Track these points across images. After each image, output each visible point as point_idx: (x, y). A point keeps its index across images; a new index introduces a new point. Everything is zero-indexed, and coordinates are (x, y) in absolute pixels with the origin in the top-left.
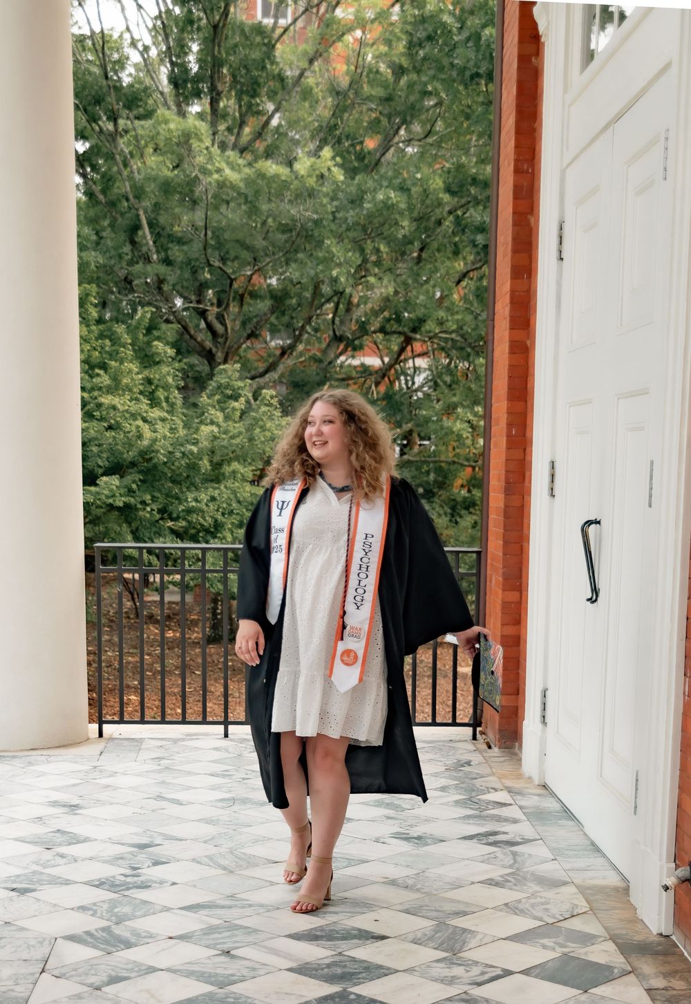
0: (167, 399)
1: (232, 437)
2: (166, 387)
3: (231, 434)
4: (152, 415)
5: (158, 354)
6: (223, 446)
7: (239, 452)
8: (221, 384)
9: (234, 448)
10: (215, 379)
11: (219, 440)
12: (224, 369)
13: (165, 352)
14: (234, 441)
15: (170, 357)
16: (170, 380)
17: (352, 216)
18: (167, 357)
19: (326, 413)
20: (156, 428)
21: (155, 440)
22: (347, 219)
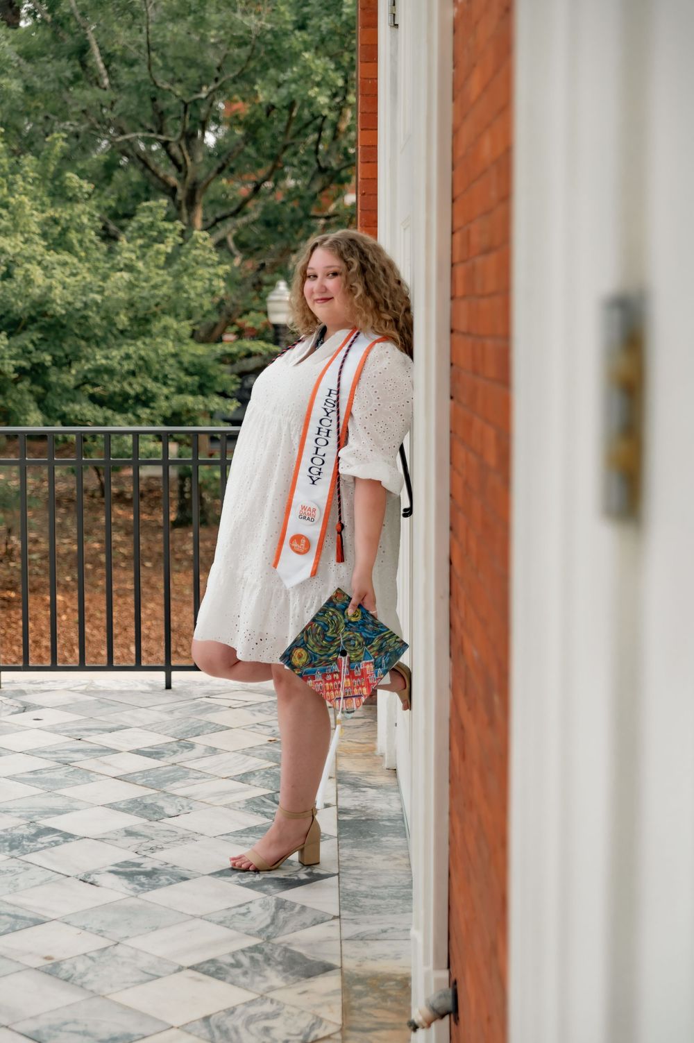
0: (81, 242)
1: (155, 287)
2: (80, 229)
3: (152, 283)
4: (48, 258)
5: (73, 189)
6: (142, 298)
7: (164, 305)
8: (143, 224)
9: (158, 300)
10: (136, 218)
11: (138, 290)
12: (148, 207)
13: (81, 187)
14: (156, 292)
15: (87, 193)
16: (85, 220)
17: (327, 23)
18: (83, 193)
19: (329, 264)
20: (52, 274)
21: (50, 288)
22: (320, 26)
